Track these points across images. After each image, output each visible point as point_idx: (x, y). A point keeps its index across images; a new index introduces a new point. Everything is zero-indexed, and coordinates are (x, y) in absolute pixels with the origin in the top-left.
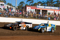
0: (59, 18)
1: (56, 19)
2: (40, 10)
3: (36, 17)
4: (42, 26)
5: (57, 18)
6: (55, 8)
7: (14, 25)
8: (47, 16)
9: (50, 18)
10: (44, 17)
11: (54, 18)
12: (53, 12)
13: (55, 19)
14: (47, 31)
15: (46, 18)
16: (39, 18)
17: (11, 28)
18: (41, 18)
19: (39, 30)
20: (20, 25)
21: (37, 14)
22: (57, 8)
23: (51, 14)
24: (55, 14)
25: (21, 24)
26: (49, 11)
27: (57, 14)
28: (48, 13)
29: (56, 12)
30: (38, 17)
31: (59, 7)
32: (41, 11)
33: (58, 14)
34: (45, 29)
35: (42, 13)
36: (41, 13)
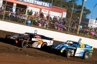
0: (47, 24)
1: (43, 25)
2: (12, 4)
3: (4, 17)
4: (67, 45)
5: (45, 23)
6: (44, 3)
7: (24, 39)
8: (25, 17)
9: (30, 22)
10: (19, 18)
11: (39, 22)
12: (38, 10)
13: (40, 25)
14: (76, 55)
15: (23, 20)
16: (8, 19)
17: (17, 42)
18: (13, 20)
19: (62, 51)
20: (33, 39)
21: (5, 11)
22: (47, 4)
23: (33, 14)
24: (42, 15)
25: (35, 38)
26: (29, 8)
27: (45, 16)
28: (28, 12)
29: (44, 12)
30: (8, 17)
31: (51, 3)
32: (15, 5)
33: (48, 17)
34: (73, 51)
35: (16, 9)
36: (14, 10)
